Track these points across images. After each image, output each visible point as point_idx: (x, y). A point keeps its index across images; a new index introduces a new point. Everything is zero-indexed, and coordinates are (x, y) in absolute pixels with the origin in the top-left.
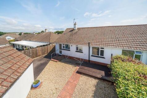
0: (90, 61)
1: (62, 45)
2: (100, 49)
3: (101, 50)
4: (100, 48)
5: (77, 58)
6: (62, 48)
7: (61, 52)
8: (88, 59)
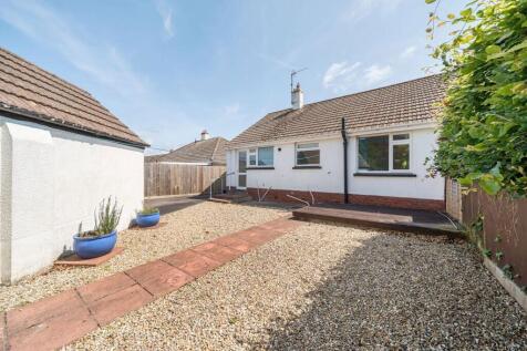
0: (350, 198)
1: (248, 155)
2: (392, 143)
3: (395, 147)
4: (391, 138)
5: (297, 194)
6: (248, 165)
7: (242, 180)
8: (342, 191)
